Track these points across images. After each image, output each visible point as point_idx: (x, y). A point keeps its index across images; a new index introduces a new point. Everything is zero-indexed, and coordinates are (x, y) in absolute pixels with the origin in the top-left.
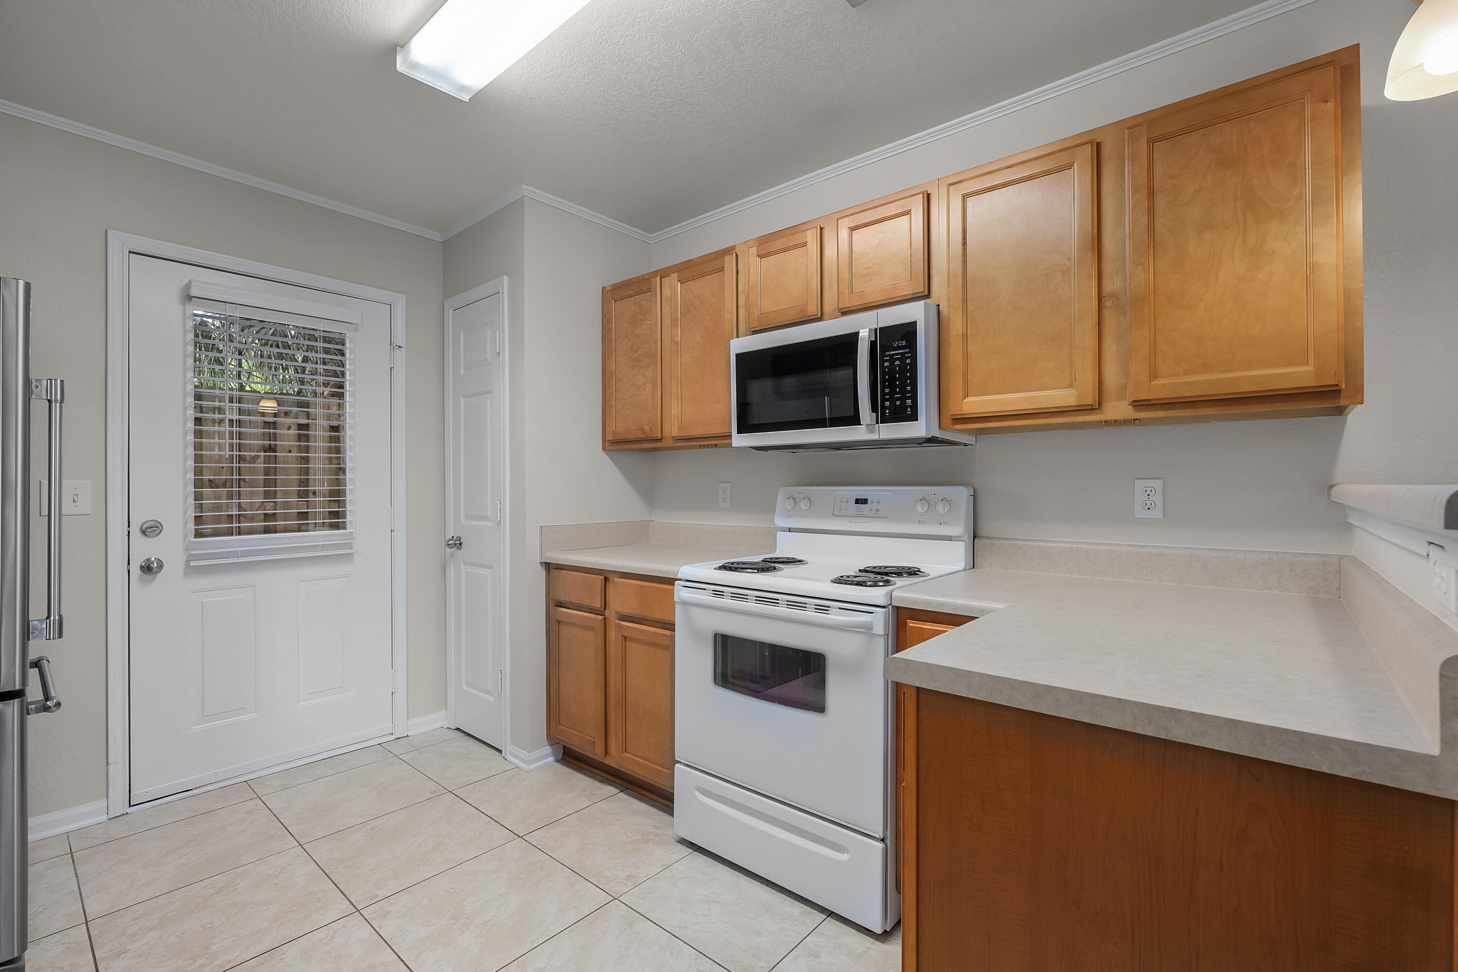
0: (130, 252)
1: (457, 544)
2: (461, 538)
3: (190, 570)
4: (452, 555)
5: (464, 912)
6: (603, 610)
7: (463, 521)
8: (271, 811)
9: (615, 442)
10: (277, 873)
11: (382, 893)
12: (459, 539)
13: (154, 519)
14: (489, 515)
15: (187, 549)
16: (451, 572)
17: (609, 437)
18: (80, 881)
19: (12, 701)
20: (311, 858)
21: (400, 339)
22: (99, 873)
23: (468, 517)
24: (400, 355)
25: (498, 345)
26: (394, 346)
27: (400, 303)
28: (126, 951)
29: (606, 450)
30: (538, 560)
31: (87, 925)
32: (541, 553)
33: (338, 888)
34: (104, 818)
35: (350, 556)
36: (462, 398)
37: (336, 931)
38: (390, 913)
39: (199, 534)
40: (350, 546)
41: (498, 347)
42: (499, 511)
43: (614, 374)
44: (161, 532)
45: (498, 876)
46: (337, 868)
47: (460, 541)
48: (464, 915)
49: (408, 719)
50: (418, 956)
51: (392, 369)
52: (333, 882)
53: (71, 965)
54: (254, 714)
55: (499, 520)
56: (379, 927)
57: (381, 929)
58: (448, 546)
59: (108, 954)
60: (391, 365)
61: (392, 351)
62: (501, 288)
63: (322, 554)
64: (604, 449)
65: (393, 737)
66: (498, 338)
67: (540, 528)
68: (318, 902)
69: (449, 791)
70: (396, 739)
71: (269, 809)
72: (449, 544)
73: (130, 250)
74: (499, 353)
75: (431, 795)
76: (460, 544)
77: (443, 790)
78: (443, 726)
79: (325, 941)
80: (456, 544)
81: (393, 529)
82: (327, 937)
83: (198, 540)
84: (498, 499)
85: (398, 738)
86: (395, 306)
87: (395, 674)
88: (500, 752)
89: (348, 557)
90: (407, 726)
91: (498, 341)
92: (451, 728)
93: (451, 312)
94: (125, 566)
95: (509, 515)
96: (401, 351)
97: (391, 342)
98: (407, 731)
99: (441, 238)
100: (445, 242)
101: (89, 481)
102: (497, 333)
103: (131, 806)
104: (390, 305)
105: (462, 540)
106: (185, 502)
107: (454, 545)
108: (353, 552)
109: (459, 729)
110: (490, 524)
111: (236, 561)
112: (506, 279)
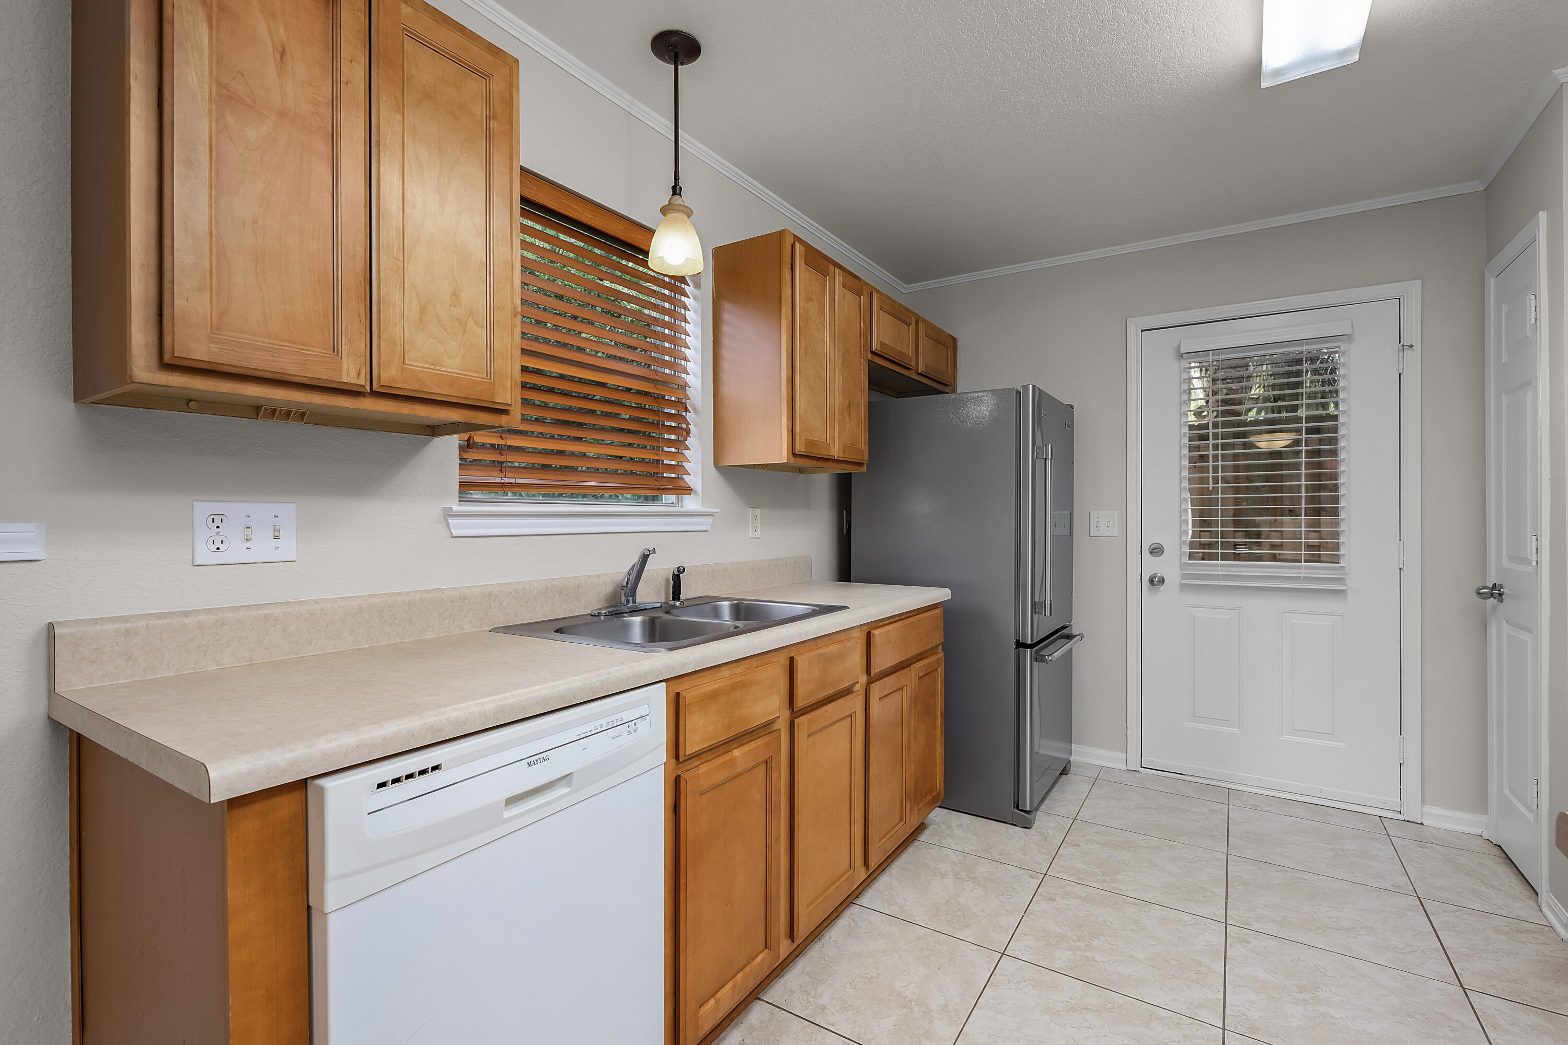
1: (1496, 592)
2: (1502, 587)
3: (1184, 587)
4: (1494, 608)
5: (1315, 992)
7: (1506, 563)
8: (1228, 819)
10: (1193, 861)
11: (1256, 926)
12: (1499, 587)
13: (1154, 543)
14: (1526, 557)
15: (1183, 569)
16: (1493, 630)
18: (1089, 795)
20: (1227, 867)
21: (1413, 334)
22: (1100, 798)
23: (1510, 558)
24: (1413, 358)
25: (1534, 313)
26: (1405, 348)
27: (1412, 291)
28: (1078, 846)
31: (1074, 821)
33: (1226, 898)
34: (1124, 767)
35: (1344, 591)
37: (1197, 923)
38: (1248, 942)
39: (1191, 556)
40: (1341, 581)
41: (1534, 317)
42: (1537, 553)
44: (1163, 553)
45: (1387, 995)
46: (1239, 886)
47: (1500, 590)
48: (1313, 994)
49: (1423, 802)
50: (1239, 986)
51: (1401, 375)
52: (1227, 892)
53: (1052, 835)
54: (1237, 730)
55: (1535, 565)
56: (1230, 945)
57: (1230, 947)
58: (1479, 595)
59: (1070, 842)
60: (1399, 371)
61: (1401, 353)
62: (1537, 232)
63: (1305, 587)
65: (1401, 817)
66: (1533, 304)
68: (1203, 897)
69: (1418, 897)
70: (1405, 820)
71: (1228, 817)
72: (1481, 594)
73: (1142, 330)
75: (1391, 888)
76: (1500, 595)
77: (1411, 891)
78: (1483, 835)
79: (1184, 923)
80: (1493, 594)
81: (1401, 567)
82: (1188, 922)
83: (1190, 561)
84: (1534, 535)
85: (1408, 821)
86: (1405, 297)
87: (1404, 741)
88: (1536, 896)
89: (1340, 593)
90: (1422, 812)
91: (1533, 308)
92: (1492, 842)
93: (1493, 280)
94: (1139, 577)
95: (1549, 558)
96: (1413, 350)
97: (1400, 343)
98: (1422, 818)
99: (1481, 185)
100: (1487, 188)
101: (1117, 512)
102: (1533, 297)
103: (1141, 767)
104: (1399, 299)
105: (1503, 589)
106: (1181, 528)
107: (1490, 595)
108: (1346, 588)
109: (1500, 846)
110: (1529, 569)
111: (1220, 584)
112: (1543, 216)
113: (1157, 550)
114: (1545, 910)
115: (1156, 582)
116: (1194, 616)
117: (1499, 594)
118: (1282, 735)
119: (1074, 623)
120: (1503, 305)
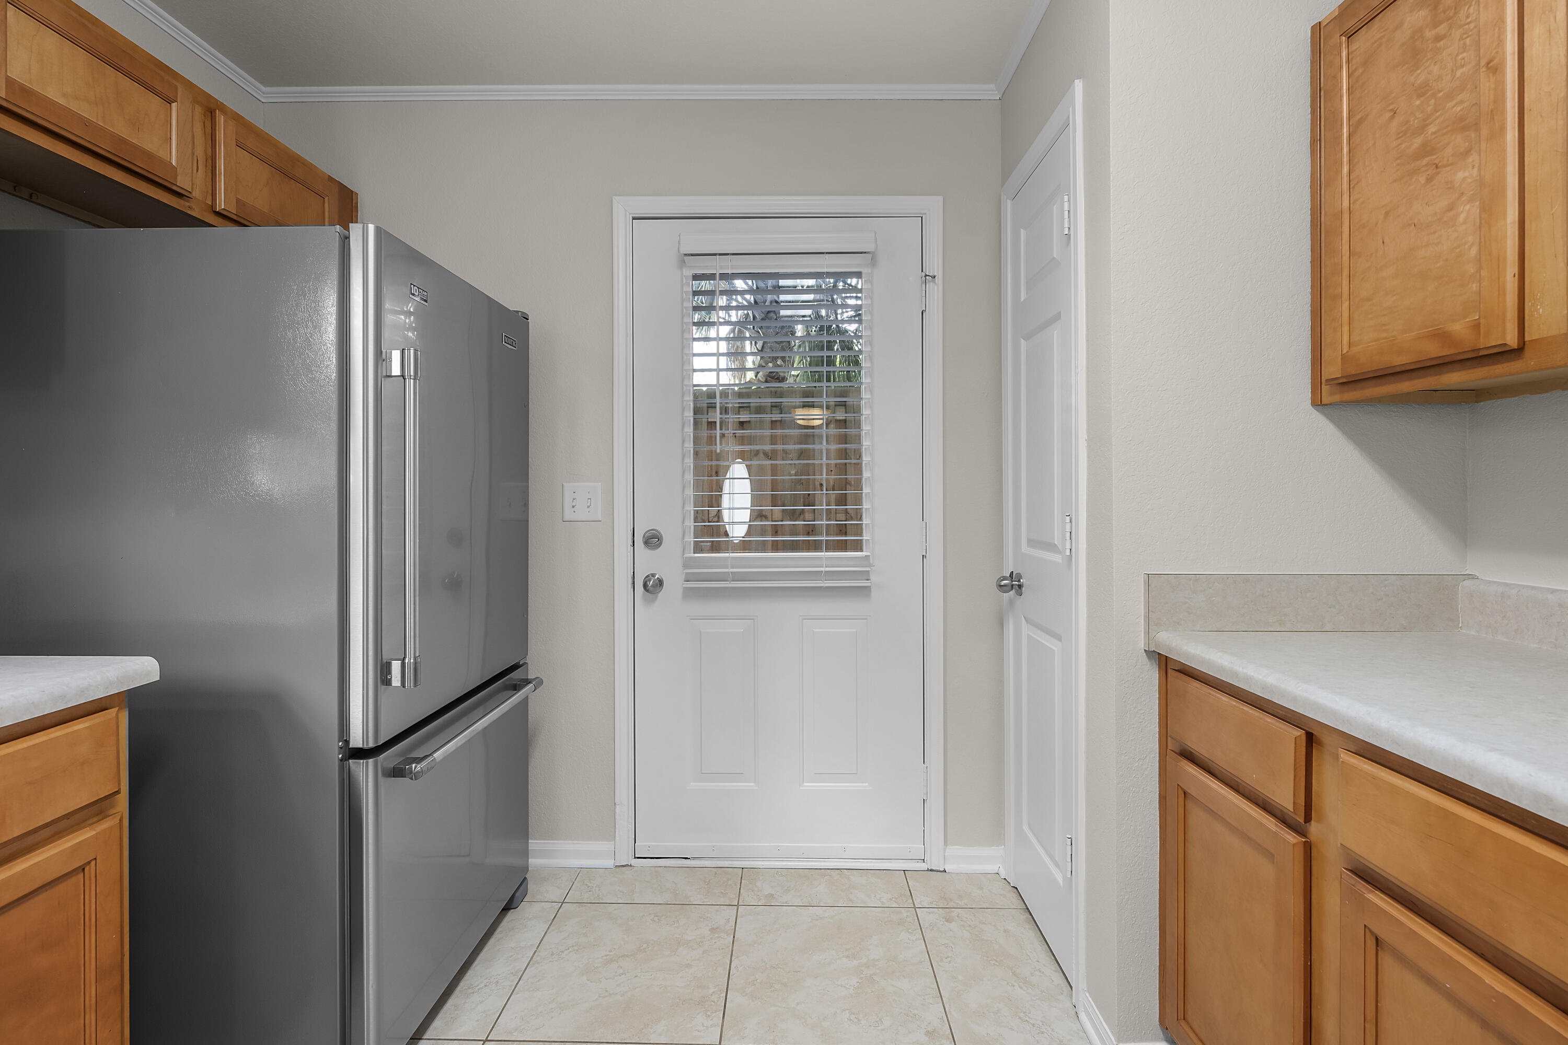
0: (634, 218)
1: (1015, 584)
2: (1022, 577)
3: (690, 594)
4: (1011, 602)
6: (1301, 820)
7: (1025, 548)
8: (733, 942)
9: (1349, 382)
12: (1019, 577)
13: (650, 529)
14: (1056, 543)
15: (685, 566)
16: (1010, 628)
17: (1333, 370)
19: (362, 761)
21: (935, 266)
23: (1032, 543)
24: (935, 291)
25: (1066, 221)
26: (928, 278)
27: (932, 206)
29: (1322, 404)
30: (1142, 645)
32: (1148, 632)
34: (610, 863)
35: (867, 589)
36: (1022, 340)
39: (698, 548)
40: (866, 575)
41: (1066, 225)
42: (1068, 538)
43: (1346, 216)
44: (661, 543)
47: (1019, 581)
49: (946, 843)
51: (924, 314)
54: (752, 785)
55: (1068, 553)
58: (999, 588)
60: (922, 308)
61: (924, 285)
62: (1071, 109)
63: (827, 585)
64: (1318, 403)
65: (924, 866)
66: (1066, 208)
67: (1146, 576)
70: (928, 870)
71: (734, 937)
72: (1001, 586)
73: (633, 216)
74: (1068, 235)
76: (1020, 586)
78: (1000, 871)
80: (1012, 585)
81: (924, 554)
83: (696, 555)
84: (1068, 514)
85: (932, 870)
86: (928, 214)
87: (927, 772)
88: (1070, 989)
89: (864, 591)
90: (944, 856)
91: (1066, 213)
92: (1009, 883)
93: (1009, 202)
94: (630, 581)
95: (1085, 546)
96: (935, 283)
97: (922, 271)
98: (944, 864)
99: (996, 92)
100: (1002, 96)
101: (600, 484)
102: (1066, 198)
103: (635, 858)
104: (922, 218)
105: (1022, 579)
106: (683, 508)
107: (1010, 587)
108: (869, 584)
109: (1016, 888)
110: (1057, 558)
111: (731, 585)
112: (1078, 85)
113: (653, 540)
114: (1083, 1016)
115: (653, 586)
116: (700, 632)
117: (1018, 585)
118: (803, 783)
119: (529, 660)
120: (1022, 230)
